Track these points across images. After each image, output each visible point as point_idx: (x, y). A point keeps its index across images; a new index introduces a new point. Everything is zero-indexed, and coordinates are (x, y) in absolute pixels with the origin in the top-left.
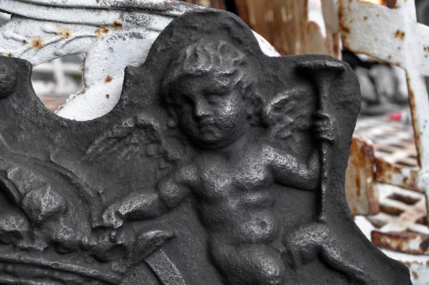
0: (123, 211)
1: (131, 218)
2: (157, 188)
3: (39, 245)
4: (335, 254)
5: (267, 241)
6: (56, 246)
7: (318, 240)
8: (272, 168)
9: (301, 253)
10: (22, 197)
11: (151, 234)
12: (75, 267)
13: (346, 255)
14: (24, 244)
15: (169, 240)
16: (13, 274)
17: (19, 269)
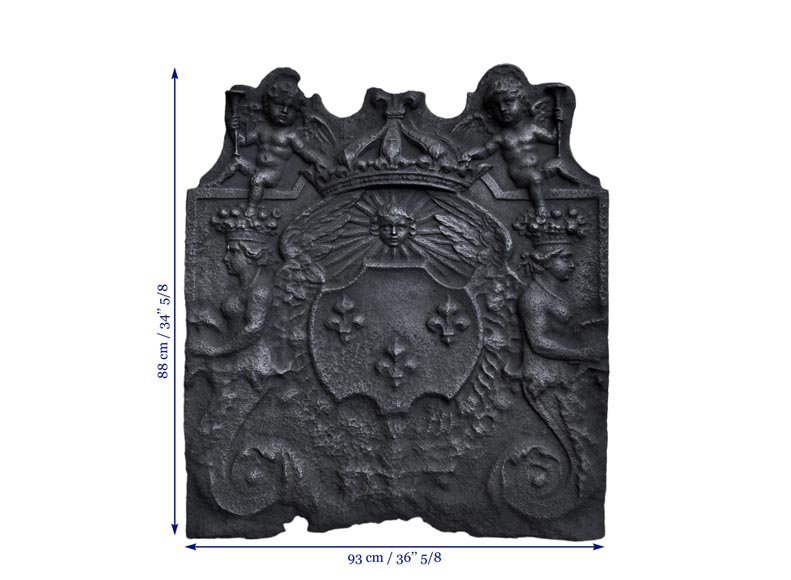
0: (471, 154)
1: (475, 158)
2: (484, 145)
3: (437, 169)
4: (565, 172)
5: (535, 166)
6: (443, 169)
7: (557, 166)
8: (535, 134)
9: (550, 172)
10: (428, 148)
11: (483, 165)
12: (451, 179)
13: (570, 172)
14: (430, 168)
15: (490, 168)
16: (426, 181)
17: (429, 179)
